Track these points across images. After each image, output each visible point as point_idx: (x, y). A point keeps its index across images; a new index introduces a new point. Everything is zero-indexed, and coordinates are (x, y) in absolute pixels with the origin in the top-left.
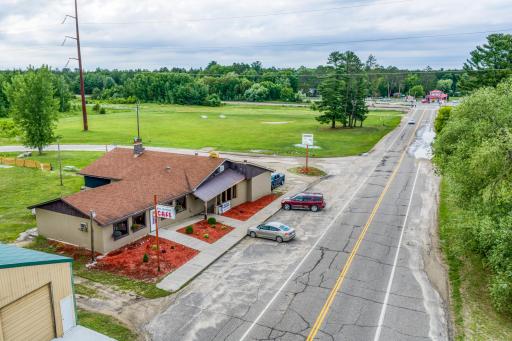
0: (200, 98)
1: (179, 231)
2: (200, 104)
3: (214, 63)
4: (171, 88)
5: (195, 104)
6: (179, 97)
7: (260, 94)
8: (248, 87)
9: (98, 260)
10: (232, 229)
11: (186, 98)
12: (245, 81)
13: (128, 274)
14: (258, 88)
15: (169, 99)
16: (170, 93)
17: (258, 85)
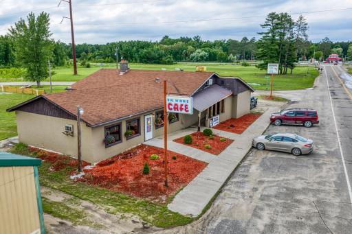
0: (158, 58)
1: (176, 141)
2: (159, 63)
3: (166, 37)
4: (137, 51)
5: (155, 63)
6: (143, 58)
7: (202, 57)
8: (192, 52)
9: (86, 171)
10: (232, 141)
11: (148, 59)
12: (190, 48)
13: (126, 189)
14: (200, 52)
15: (136, 59)
16: (136, 55)
17: (199, 50)
